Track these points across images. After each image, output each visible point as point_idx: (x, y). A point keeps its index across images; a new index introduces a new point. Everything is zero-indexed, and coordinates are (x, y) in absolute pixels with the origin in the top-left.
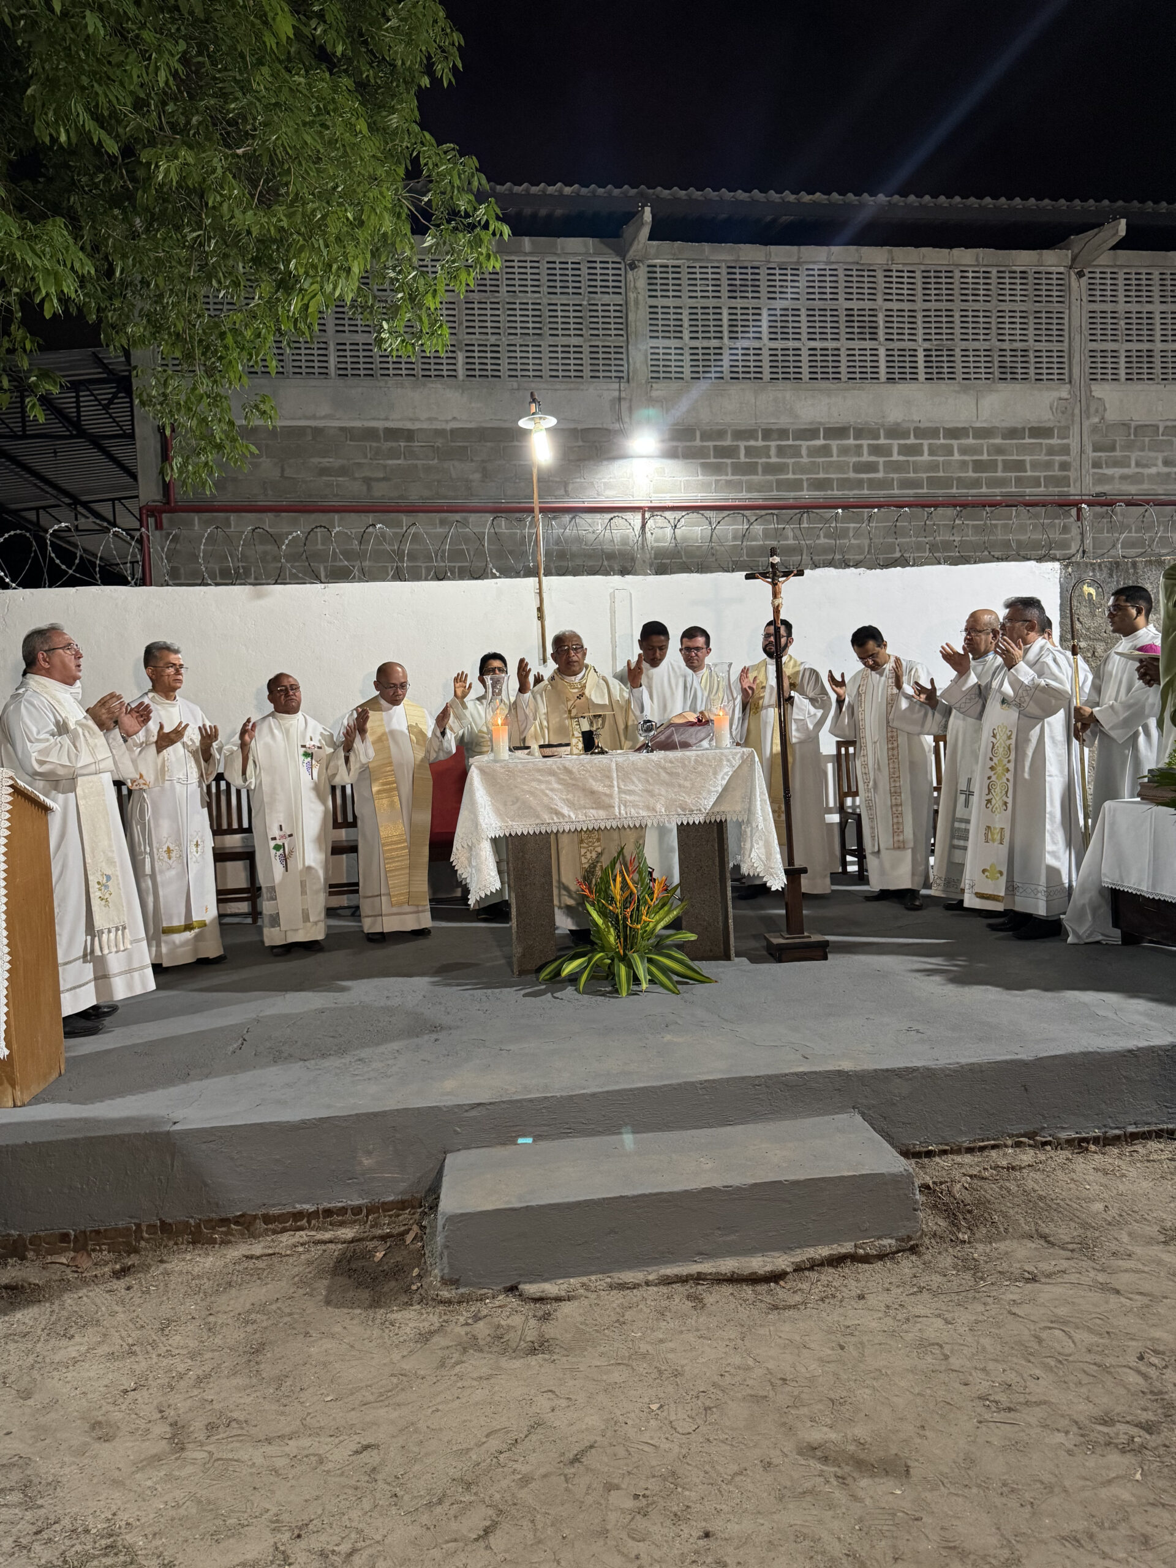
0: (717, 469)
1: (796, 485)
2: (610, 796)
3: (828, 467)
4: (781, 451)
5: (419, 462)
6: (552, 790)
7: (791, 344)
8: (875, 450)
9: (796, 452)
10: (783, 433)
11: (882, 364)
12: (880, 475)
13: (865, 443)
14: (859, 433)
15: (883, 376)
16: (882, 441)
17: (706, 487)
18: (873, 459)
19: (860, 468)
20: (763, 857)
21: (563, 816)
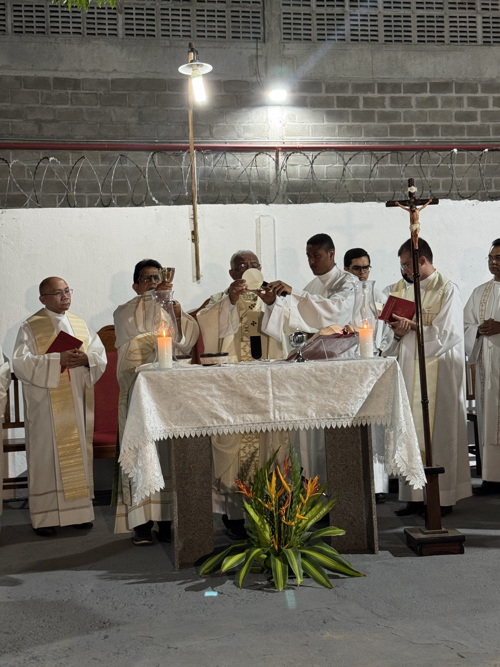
0: (340, 116)
1: (407, 131)
2: (266, 402)
3: (434, 116)
4: (394, 102)
5: (83, 107)
6: (212, 396)
7: (402, 12)
8: (474, 102)
9: (407, 103)
10: (396, 87)
11: (479, 30)
12: (478, 123)
13: (465, 96)
14: (461, 87)
15: (480, 39)
16: (479, 94)
17: (330, 131)
18: (472, 109)
19: (461, 117)
20: (406, 458)
21: (223, 420)
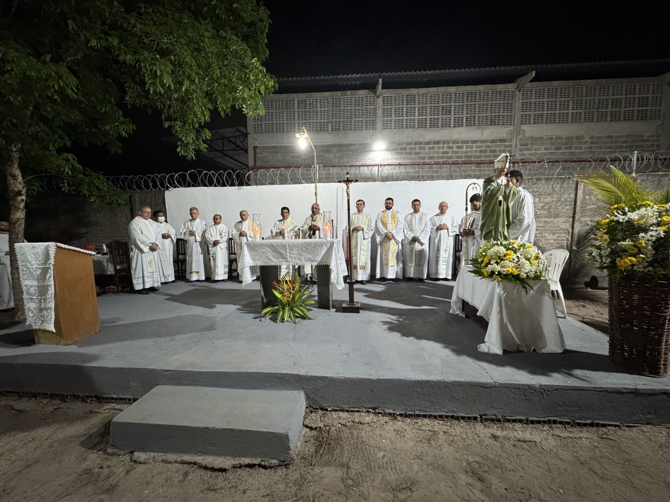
0: (401, 154)
1: (424, 158)
2: (286, 255)
3: (434, 153)
4: (420, 148)
5: (315, 154)
6: (268, 252)
7: (424, 117)
8: (449, 147)
9: (424, 148)
10: (420, 143)
11: (452, 122)
12: (450, 155)
13: (445, 145)
14: (444, 143)
15: (452, 126)
16: (451, 145)
17: (397, 159)
18: (448, 150)
19: (443, 153)
